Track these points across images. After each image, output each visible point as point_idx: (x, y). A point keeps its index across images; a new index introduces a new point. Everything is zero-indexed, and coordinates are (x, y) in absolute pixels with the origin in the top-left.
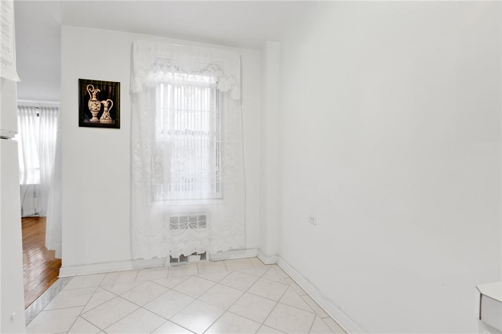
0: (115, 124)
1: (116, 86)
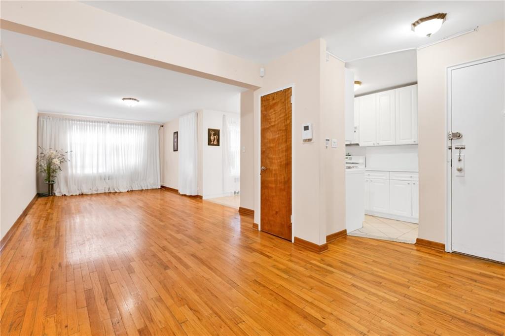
0: (218, 144)
1: (219, 131)
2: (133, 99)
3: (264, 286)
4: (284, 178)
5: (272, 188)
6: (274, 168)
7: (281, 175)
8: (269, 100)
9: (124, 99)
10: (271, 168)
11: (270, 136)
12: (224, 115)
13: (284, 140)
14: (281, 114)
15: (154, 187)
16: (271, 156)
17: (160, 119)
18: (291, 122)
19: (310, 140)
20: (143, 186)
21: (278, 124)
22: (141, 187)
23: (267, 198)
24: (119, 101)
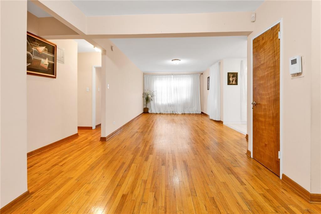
0: (236, 84)
1: (237, 74)
2: (177, 60)
3: (217, 207)
4: (273, 113)
5: (262, 122)
6: (263, 103)
7: (270, 110)
8: (259, 41)
9: (172, 60)
10: (261, 103)
11: (260, 73)
12: (242, 61)
13: (272, 77)
14: (269, 52)
15: (197, 113)
16: (261, 92)
17: (201, 70)
18: (279, 58)
19: (298, 74)
20: (190, 111)
21: (267, 62)
22: (190, 112)
23: (258, 130)
24: (170, 62)
